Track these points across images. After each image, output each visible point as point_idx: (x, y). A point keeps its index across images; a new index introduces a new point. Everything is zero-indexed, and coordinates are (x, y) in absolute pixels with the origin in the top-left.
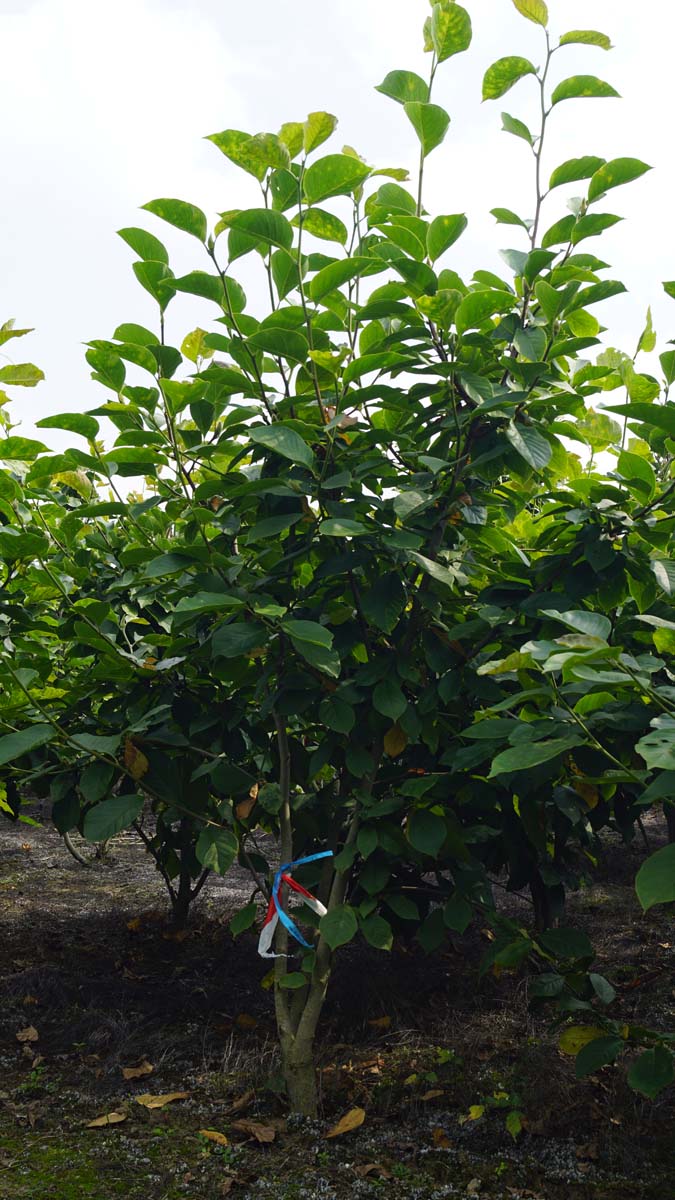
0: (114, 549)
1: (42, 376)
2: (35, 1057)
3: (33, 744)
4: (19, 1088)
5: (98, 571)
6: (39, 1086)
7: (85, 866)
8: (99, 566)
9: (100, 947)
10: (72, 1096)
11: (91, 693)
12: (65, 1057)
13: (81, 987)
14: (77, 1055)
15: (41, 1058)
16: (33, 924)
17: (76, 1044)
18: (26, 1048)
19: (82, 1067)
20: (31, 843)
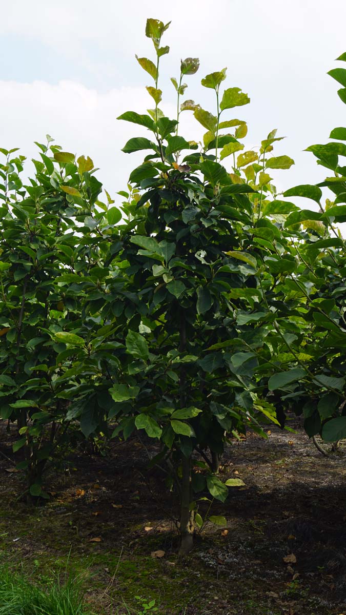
0: (340, 266)
1: (293, 162)
2: (294, 573)
3: (293, 380)
4: (284, 592)
5: (330, 279)
6: (296, 592)
7: (325, 456)
8: (330, 276)
9: (334, 507)
10: (317, 600)
11: (326, 353)
12: (312, 574)
13: (322, 531)
14: (320, 574)
15: (298, 574)
16: (294, 490)
17: (319, 567)
18: (289, 567)
19: (323, 582)
20: (294, 441)
